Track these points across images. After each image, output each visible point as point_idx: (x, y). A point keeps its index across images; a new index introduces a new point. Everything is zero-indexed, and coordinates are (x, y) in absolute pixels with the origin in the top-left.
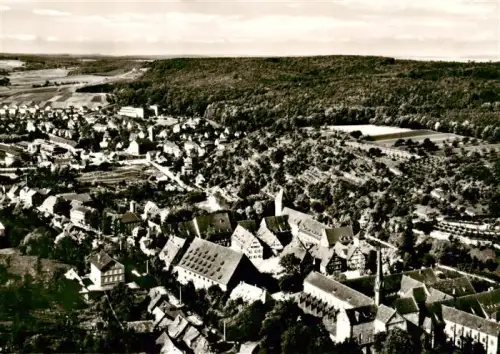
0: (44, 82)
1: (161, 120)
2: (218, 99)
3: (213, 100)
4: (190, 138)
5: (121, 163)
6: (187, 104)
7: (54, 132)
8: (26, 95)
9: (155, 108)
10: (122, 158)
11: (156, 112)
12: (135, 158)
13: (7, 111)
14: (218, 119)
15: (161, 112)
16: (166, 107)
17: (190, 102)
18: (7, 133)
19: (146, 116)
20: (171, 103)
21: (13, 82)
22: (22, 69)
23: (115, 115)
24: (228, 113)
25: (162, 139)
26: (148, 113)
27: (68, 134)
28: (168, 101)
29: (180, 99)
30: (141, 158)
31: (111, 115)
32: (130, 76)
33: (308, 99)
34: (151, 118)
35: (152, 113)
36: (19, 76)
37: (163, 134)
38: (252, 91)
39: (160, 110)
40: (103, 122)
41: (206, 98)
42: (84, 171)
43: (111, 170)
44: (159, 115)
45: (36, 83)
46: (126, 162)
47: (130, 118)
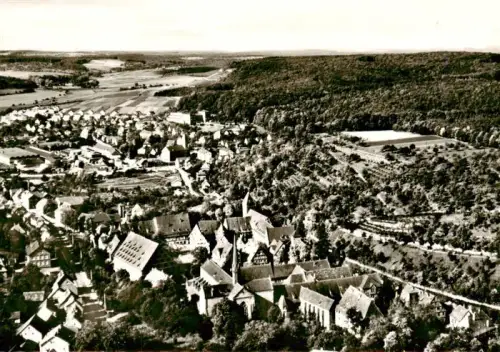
0: (133, 85)
1: (207, 127)
2: (270, 104)
3: (264, 105)
4: (227, 145)
5: (149, 169)
6: (236, 110)
7: (103, 138)
8: (100, 100)
9: (203, 113)
10: (152, 164)
11: (204, 119)
12: (165, 164)
13: (72, 118)
14: (265, 125)
15: (209, 118)
16: (216, 112)
17: (239, 107)
18: (61, 140)
19: (193, 123)
20: (222, 108)
21: (101, 85)
22: (119, 70)
23: (164, 122)
24: (276, 119)
25: (200, 146)
26: (196, 119)
27: (115, 141)
28: (219, 106)
29: (229, 105)
30: (171, 164)
31: (160, 121)
32: (214, 78)
33: (362, 103)
34: (198, 125)
35: (200, 119)
36: (111, 78)
37: (202, 140)
38: (310, 95)
39: (208, 115)
40: (151, 128)
41: (255, 104)
42: (110, 177)
43: (135, 176)
44: (207, 120)
45: (124, 86)
46: (154, 169)
47: (177, 124)
